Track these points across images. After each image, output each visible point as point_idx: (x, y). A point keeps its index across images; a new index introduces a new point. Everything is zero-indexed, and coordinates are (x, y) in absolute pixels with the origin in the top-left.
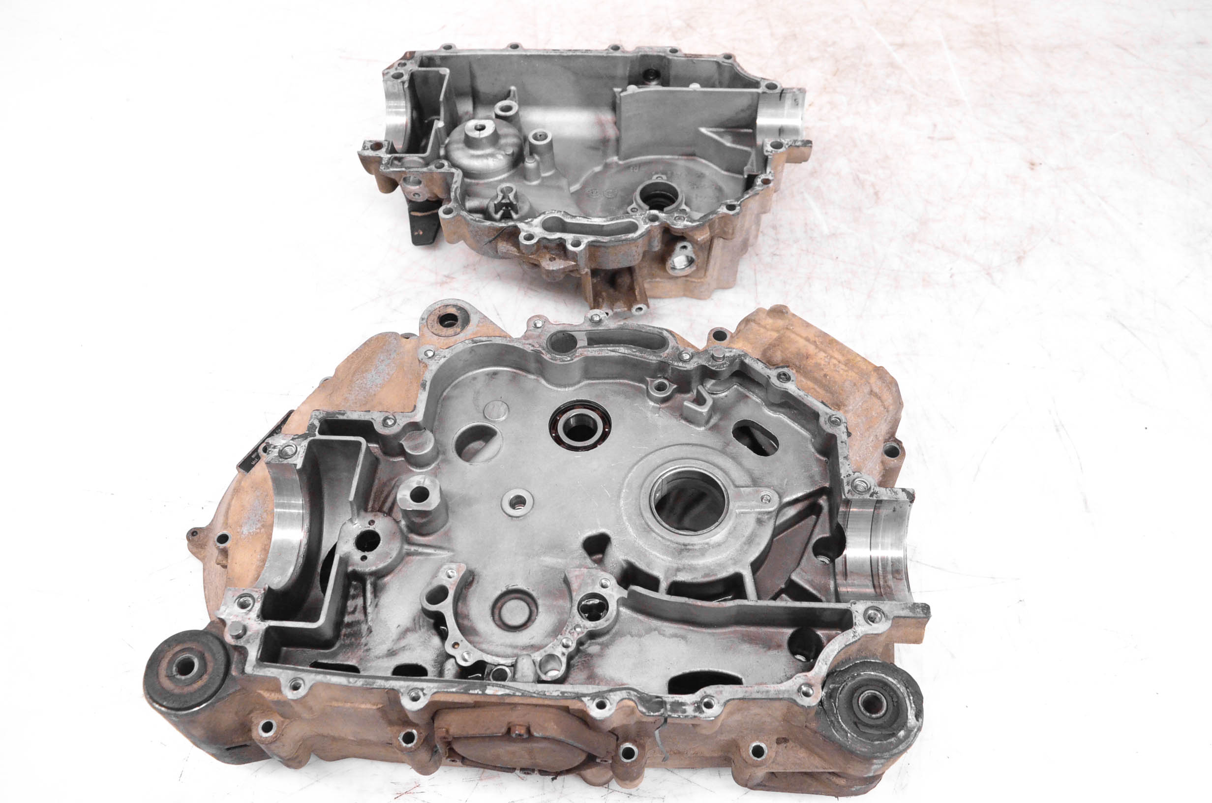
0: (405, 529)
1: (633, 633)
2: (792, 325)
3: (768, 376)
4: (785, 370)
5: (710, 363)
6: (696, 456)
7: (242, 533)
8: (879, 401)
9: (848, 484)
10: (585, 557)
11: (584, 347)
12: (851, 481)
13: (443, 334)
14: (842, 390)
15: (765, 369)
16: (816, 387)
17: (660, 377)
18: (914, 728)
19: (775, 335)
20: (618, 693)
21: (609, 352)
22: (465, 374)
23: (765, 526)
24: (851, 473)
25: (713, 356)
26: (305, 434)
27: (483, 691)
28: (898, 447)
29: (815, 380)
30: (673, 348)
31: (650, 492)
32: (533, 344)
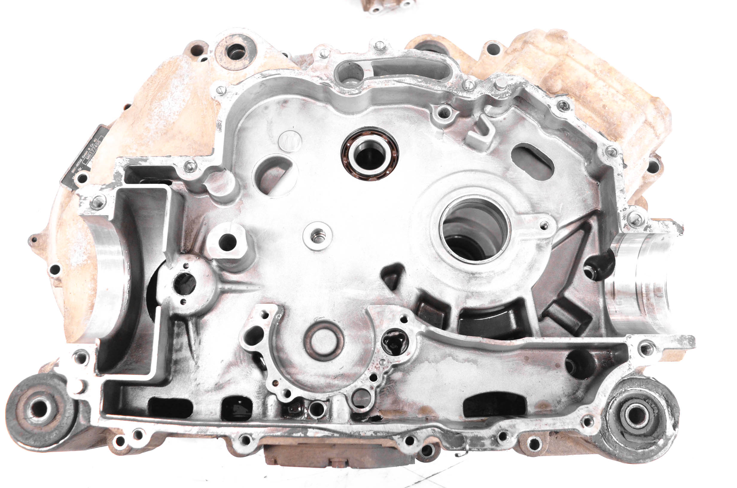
0: (217, 269)
1: (430, 360)
2: (572, 52)
3: (548, 105)
4: (565, 99)
5: (493, 93)
6: (479, 183)
7: (71, 265)
8: (652, 129)
9: (624, 219)
10: (383, 288)
11: (371, 78)
12: (626, 216)
13: (232, 67)
14: (620, 122)
15: (545, 97)
16: (593, 116)
17: (443, 104)
18: (671, 436)
19: (554, 61)
20: (424, 430)
21: (395, 83)
22: (257, 103)
23: (544, 251)
24: (627, 207)
25: (495, 85)
26: (112, 183)
27: (305, 434)
28: (657, 162)
29: (594, 110)
30: (456, 77)
31: (439, 222)
32: (321, 76)
